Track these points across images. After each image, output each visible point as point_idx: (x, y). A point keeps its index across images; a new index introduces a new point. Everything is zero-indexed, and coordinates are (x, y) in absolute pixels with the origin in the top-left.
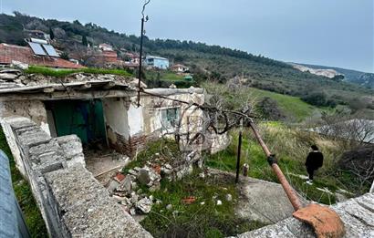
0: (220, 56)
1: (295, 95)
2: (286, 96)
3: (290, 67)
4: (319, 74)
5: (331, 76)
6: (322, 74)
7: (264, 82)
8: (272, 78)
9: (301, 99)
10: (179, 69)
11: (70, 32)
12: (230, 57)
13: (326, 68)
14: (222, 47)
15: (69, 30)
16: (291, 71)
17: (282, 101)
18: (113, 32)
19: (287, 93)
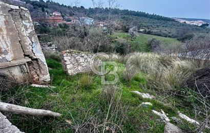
0: (128, 16)
1: (174, 38)
2: (168, 38)
3: (173, 20)
4: (192, 24)
5: (200, 25)
6: (194, 24)
7: (154, 31)
8: (160, 28)
9: (178, 40)
10: (101, 25)
11: (36, 6)
12: (134, 16)
13: (197, 20)
14: (129, 10)
15: (35, 5)
16: (174, 22)
17: (165, 41)
18: (63, 5)
19: (169, 36)
